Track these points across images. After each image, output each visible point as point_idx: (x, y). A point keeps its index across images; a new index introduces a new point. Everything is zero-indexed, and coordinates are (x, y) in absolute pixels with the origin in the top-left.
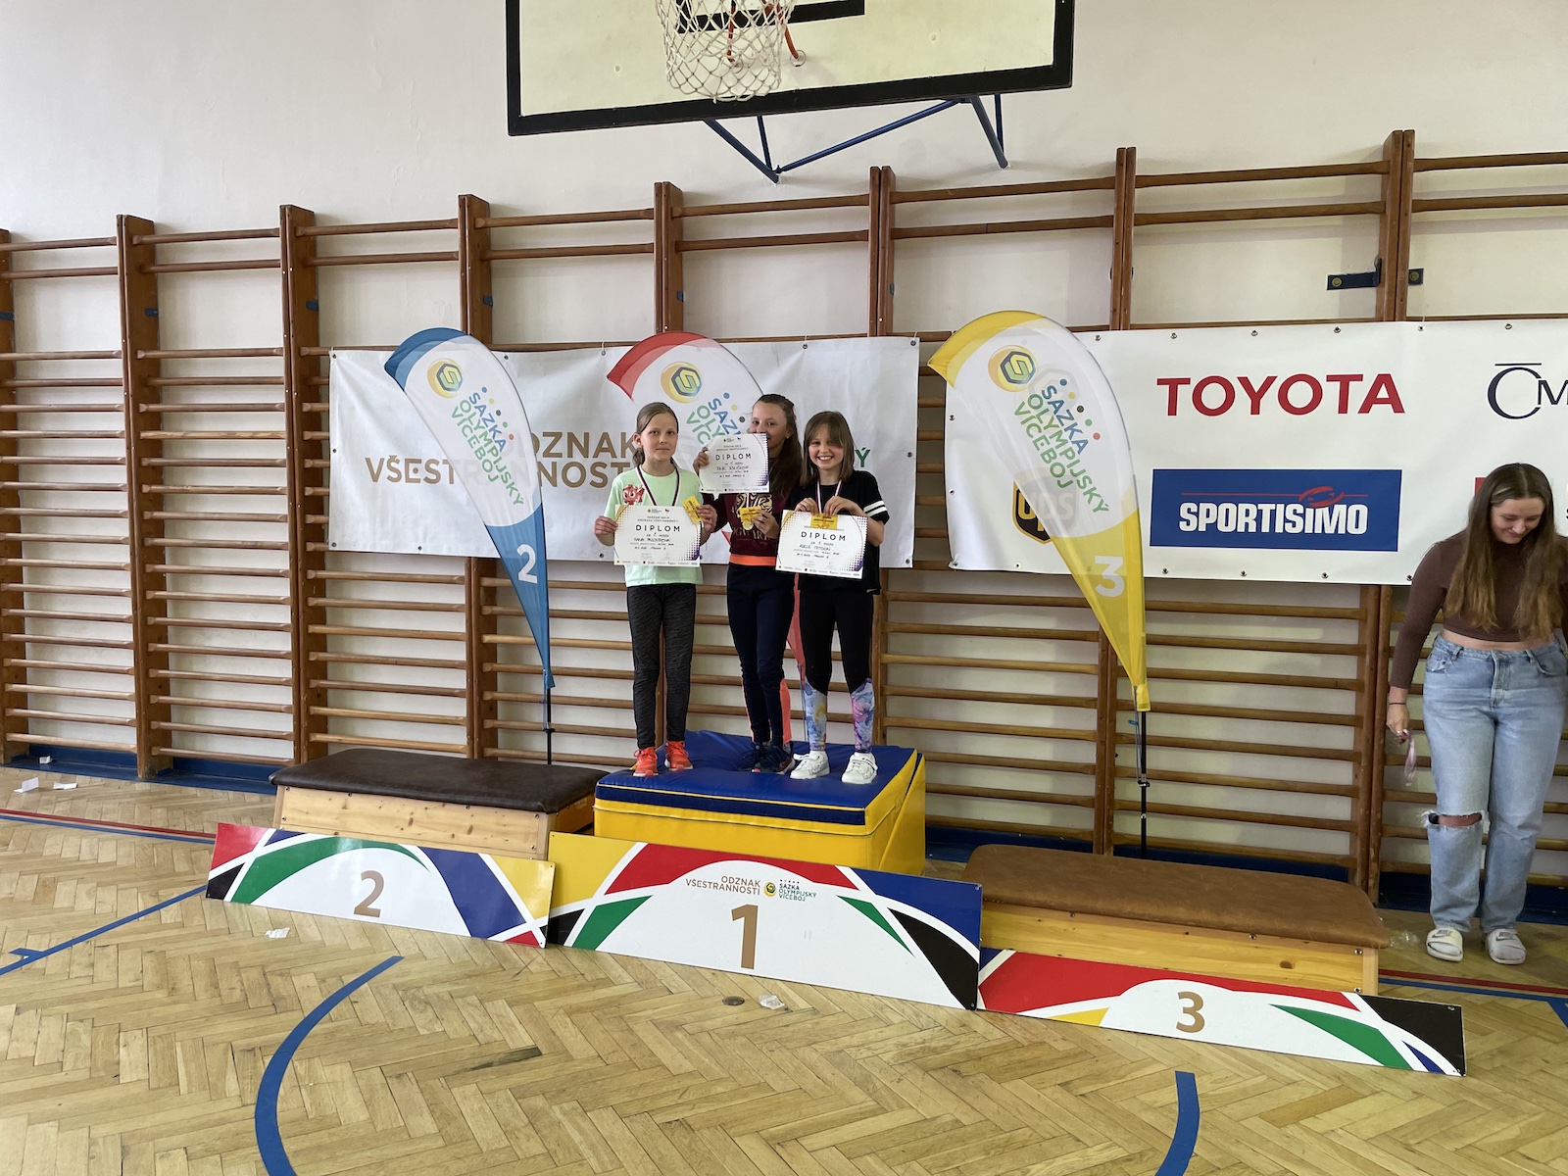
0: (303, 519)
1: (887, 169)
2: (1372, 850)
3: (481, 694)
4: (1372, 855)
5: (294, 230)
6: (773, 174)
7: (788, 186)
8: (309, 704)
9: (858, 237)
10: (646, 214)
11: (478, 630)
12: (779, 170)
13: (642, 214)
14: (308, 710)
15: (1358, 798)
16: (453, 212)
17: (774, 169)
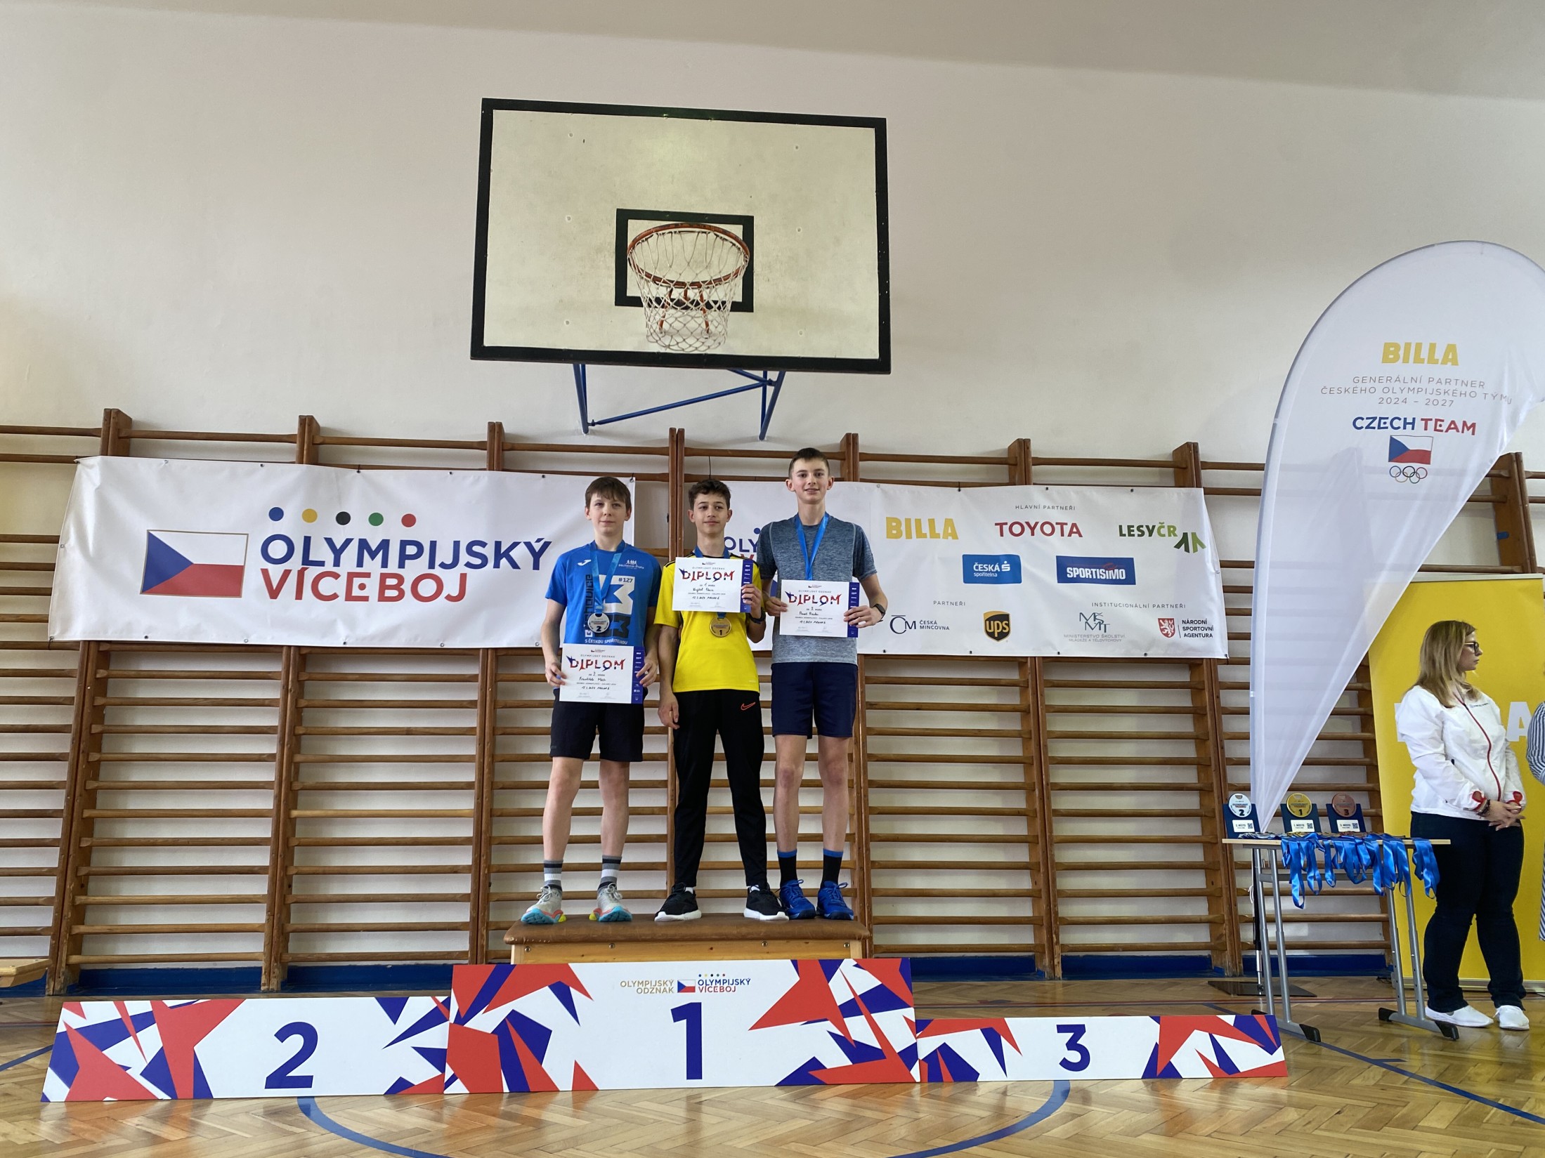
0: (93, 699)
1: (682, 431)
2: (1054, 936)
3: (285, 868)
4: (1055, 940)
5: (118, 430)
6: (586, 426)
7: (596, 437)
8: (75, 893)
9: (658, 477)
10: (480, 446)
11: (286, 805)
12: (593, 424)
13: (476, 445)
14: (74, 899)
15: (1041, 897)
16: (293, 429)
17: (590, 421)
